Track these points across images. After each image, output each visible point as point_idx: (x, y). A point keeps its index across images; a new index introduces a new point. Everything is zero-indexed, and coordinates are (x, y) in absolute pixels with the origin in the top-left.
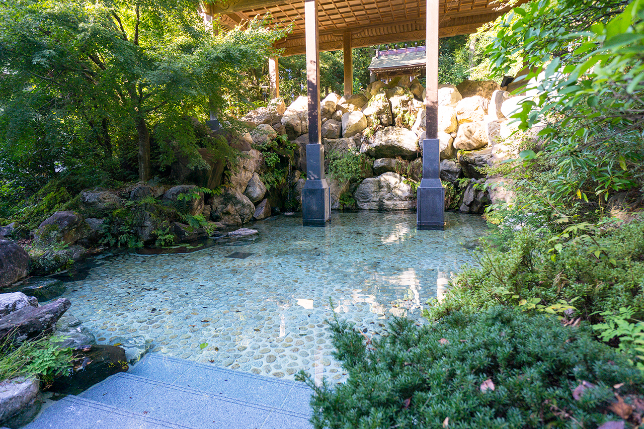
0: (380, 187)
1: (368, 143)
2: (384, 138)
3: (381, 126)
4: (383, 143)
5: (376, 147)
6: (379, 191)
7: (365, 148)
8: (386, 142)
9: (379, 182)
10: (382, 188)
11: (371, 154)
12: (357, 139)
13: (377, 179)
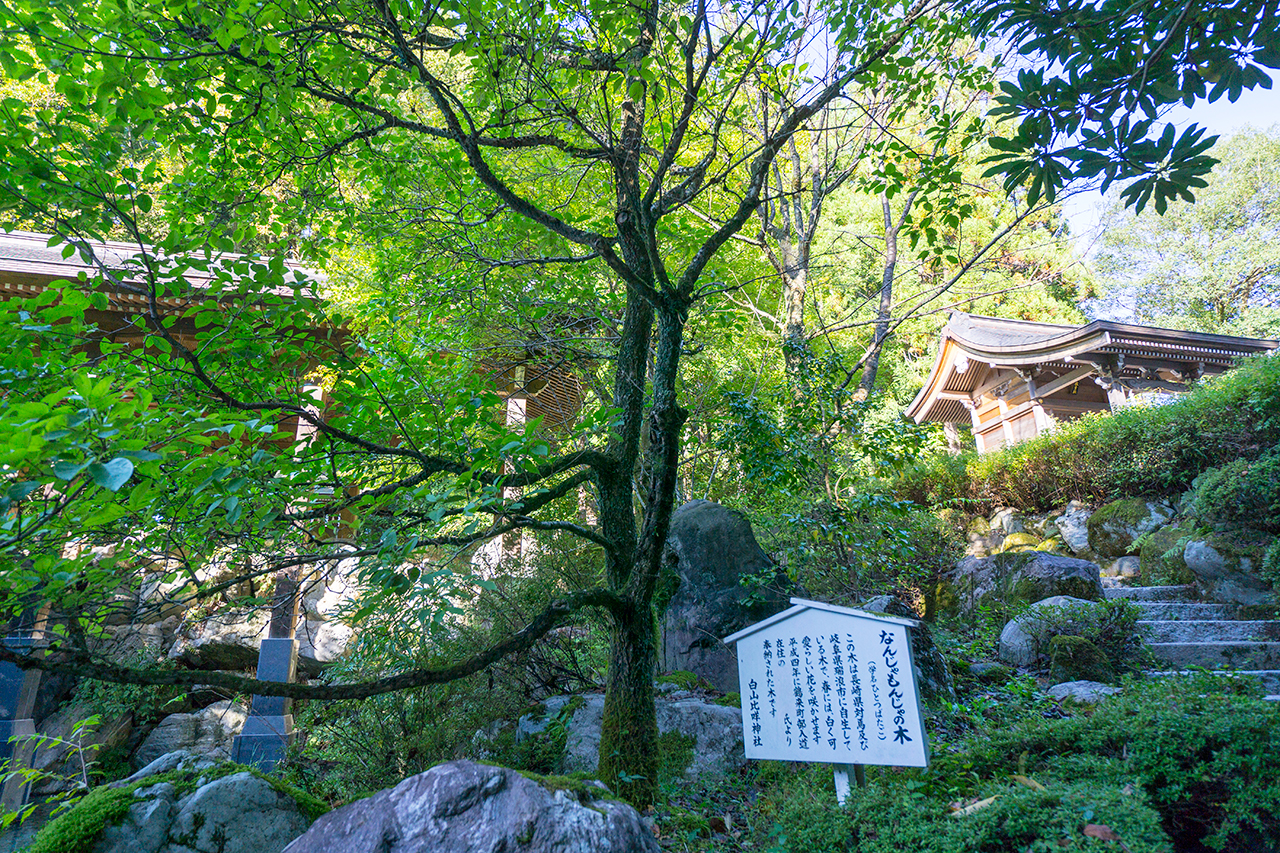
0: (198, 734)
1: (187, 637)
2: (225, 630)
3: (223, 604)
4: (218, 639)
5: (202, 647)
6: (195, 744)
7: (180, 647)
8: (224, 637)
9: (198, 723)
10: (202, 735)
11: (193, 660)
12: (168, 629)
13: (196, 715)
